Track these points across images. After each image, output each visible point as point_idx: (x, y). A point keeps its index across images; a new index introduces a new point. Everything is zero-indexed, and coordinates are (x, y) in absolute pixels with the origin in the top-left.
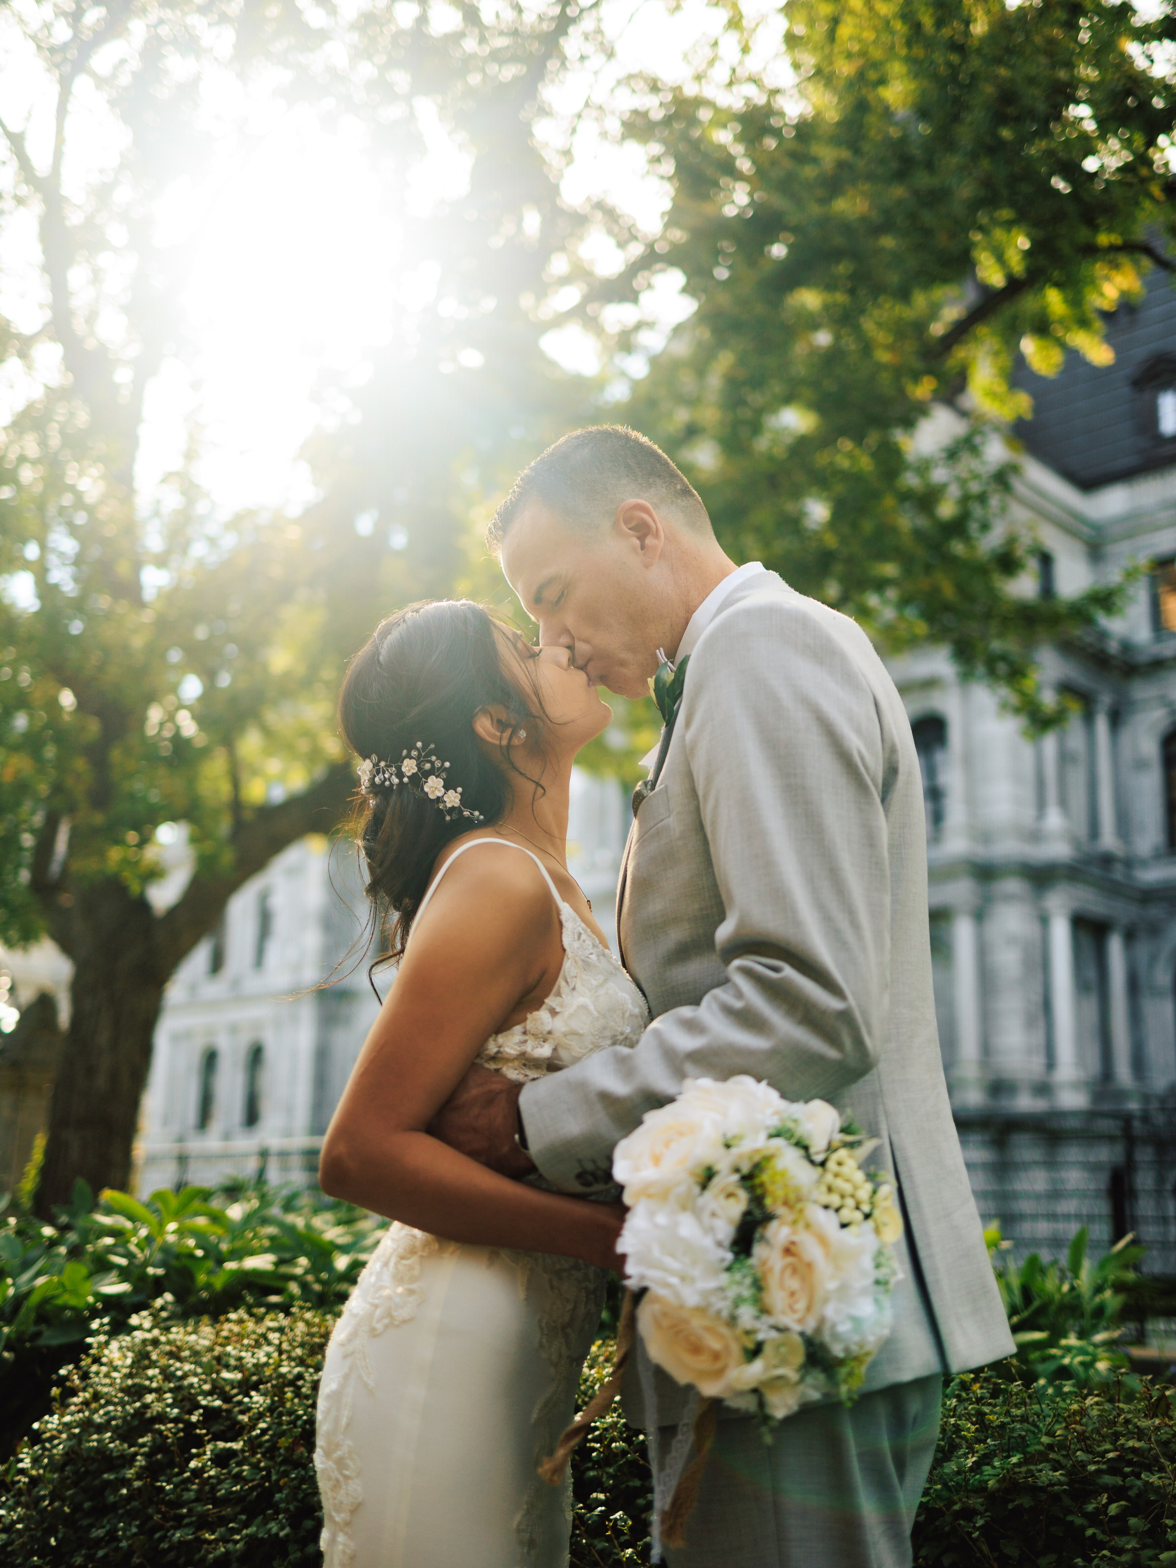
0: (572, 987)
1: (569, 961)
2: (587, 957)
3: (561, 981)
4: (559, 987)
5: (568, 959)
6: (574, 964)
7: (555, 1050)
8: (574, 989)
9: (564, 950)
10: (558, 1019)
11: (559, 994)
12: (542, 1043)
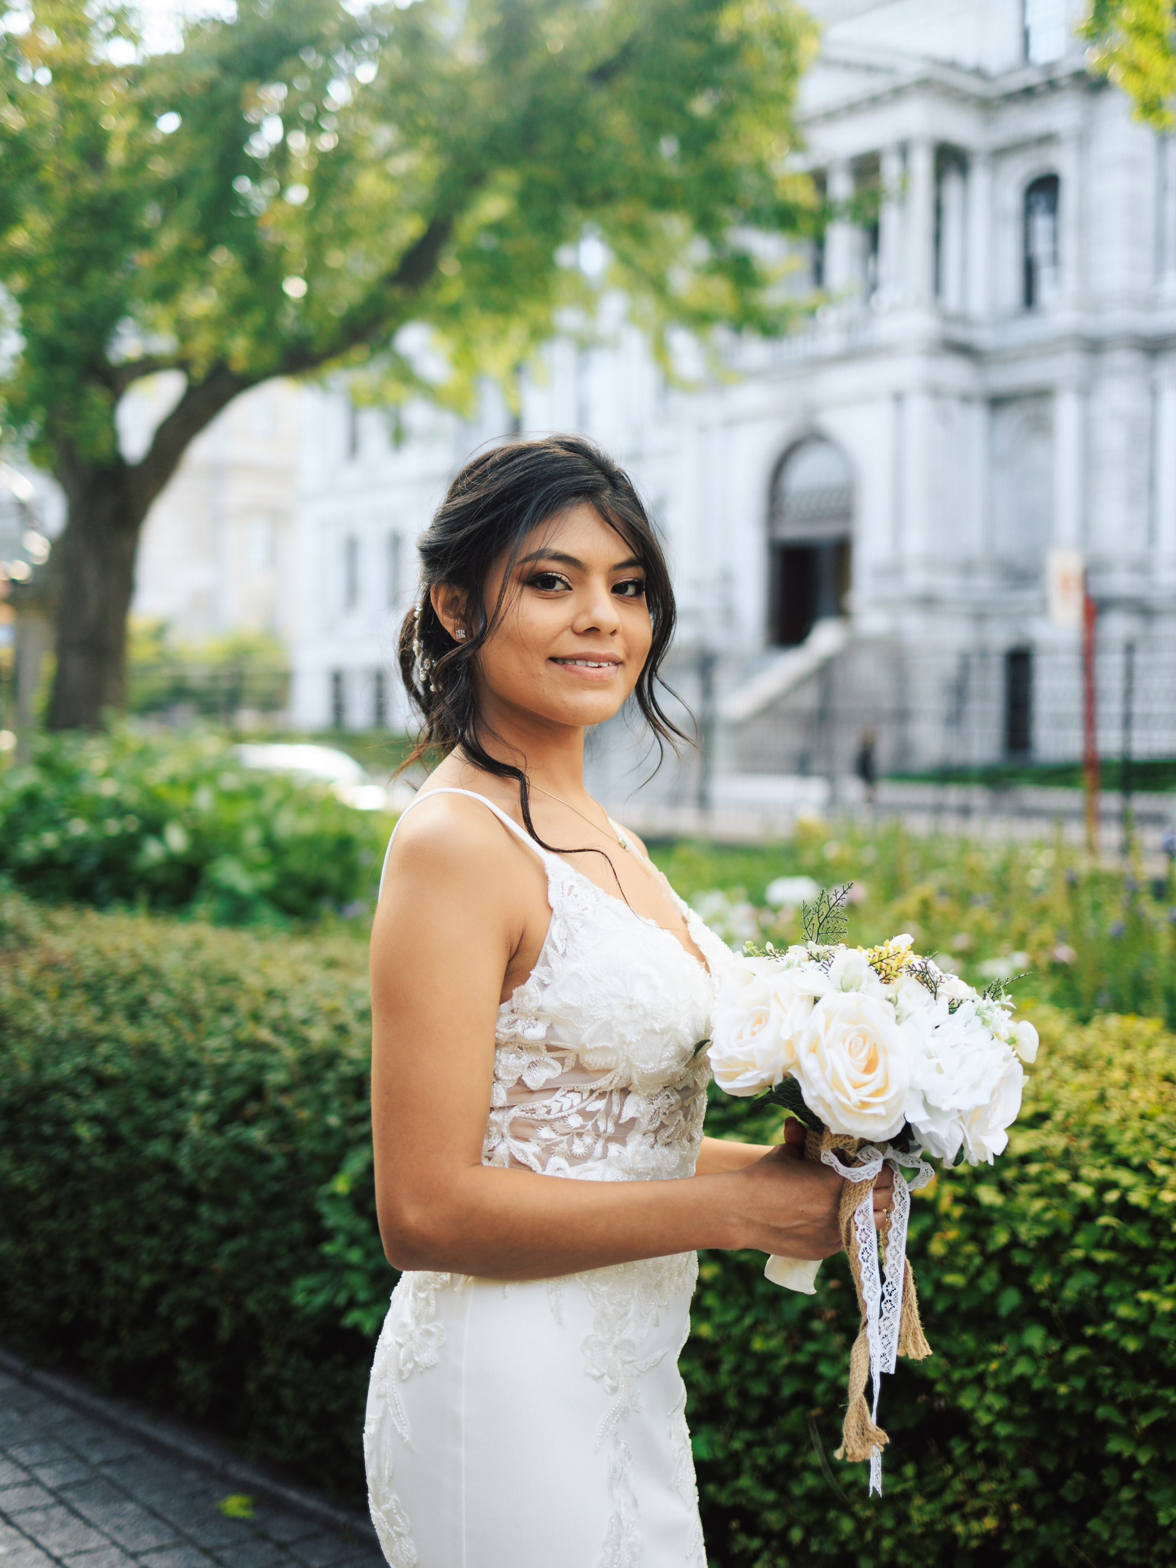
0: (561, 952)
1: (558, 922)
2: (580, 914)
3: (547, 948)
4: (546, 955)
5: (556, 919)
6: (563, 924)
7: (551, 1027)
8: (564, 954)
9: (551, 909)
10: (548, 992)
11: (547, 963)
12: (534, 1022)
